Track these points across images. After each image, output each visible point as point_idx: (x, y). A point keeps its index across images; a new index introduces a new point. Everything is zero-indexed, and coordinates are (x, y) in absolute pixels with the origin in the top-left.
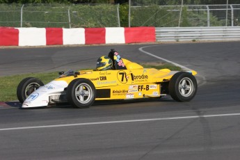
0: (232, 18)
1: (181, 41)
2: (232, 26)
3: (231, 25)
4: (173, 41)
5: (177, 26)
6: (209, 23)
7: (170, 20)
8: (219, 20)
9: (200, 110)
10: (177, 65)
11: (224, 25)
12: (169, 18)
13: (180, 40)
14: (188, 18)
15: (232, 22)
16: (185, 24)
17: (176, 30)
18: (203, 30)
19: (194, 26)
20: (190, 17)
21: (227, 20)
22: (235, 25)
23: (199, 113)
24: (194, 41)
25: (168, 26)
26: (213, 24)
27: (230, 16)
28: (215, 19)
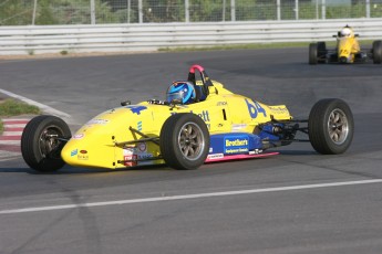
0: (140, 6)
1: (40, 53)
2: (141, 23)
3: (137, 21)
4: (21, 53)
5: (30, 23)
6: (93, 17)
7: (14, 12)
8: (113, 10)
9: (78, 192)
10: (31, 102)
11: (123, 20)
12: (12, 7)
13: (37, 52)
14: (51, 7)
15: (141, 15)
16: (46, 19)
17: (28, 32)
18: (83, 31)
19: (63, 23)
20: (56, 5)
21: (129, 10)
22: (145, 21)
23: (76, 199)
24: (64, 53)
25: (10, 23)
26: (102, 19)
27: (137, 3)
28: (106, 8)
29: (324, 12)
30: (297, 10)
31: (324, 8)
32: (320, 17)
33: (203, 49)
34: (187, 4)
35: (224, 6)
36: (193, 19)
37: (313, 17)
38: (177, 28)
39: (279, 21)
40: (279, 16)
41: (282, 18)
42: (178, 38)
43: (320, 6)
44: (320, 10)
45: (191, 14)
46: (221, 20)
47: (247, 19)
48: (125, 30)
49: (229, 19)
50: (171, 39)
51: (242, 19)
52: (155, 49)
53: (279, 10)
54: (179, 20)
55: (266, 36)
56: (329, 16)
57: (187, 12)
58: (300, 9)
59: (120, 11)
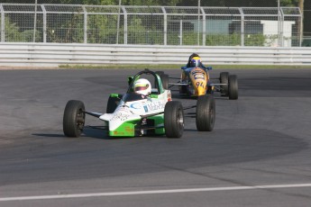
29: (204, 40)
30: (181, 37)
31: (204, 36)
32: (201, 44)
33: (99, 67)
34: (86, 28)
35: (118, 30)
36: (90, 41)
37: (195, 44)
38: (76, 48)
39: (165, 45)
40: (165, 41)
41: (168, 43)
42: (76, 57)
43: (201, 34)
44: (201, 38)
45: (89, 36)
46: (115, 43)
47: (138, 43)
48: (31, 48)
49: (121, 42)
50: (71, 57)
51: (133, 43)
52: (57, 66)
53: (165, 35)
54: (79, 41)
55: (154, 58)
56: (208, 43)
57: (86, 35)
58: (184, 36)
59: (26, 32)
